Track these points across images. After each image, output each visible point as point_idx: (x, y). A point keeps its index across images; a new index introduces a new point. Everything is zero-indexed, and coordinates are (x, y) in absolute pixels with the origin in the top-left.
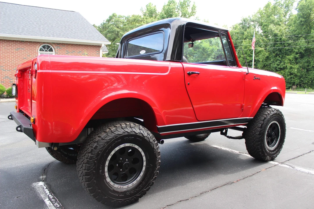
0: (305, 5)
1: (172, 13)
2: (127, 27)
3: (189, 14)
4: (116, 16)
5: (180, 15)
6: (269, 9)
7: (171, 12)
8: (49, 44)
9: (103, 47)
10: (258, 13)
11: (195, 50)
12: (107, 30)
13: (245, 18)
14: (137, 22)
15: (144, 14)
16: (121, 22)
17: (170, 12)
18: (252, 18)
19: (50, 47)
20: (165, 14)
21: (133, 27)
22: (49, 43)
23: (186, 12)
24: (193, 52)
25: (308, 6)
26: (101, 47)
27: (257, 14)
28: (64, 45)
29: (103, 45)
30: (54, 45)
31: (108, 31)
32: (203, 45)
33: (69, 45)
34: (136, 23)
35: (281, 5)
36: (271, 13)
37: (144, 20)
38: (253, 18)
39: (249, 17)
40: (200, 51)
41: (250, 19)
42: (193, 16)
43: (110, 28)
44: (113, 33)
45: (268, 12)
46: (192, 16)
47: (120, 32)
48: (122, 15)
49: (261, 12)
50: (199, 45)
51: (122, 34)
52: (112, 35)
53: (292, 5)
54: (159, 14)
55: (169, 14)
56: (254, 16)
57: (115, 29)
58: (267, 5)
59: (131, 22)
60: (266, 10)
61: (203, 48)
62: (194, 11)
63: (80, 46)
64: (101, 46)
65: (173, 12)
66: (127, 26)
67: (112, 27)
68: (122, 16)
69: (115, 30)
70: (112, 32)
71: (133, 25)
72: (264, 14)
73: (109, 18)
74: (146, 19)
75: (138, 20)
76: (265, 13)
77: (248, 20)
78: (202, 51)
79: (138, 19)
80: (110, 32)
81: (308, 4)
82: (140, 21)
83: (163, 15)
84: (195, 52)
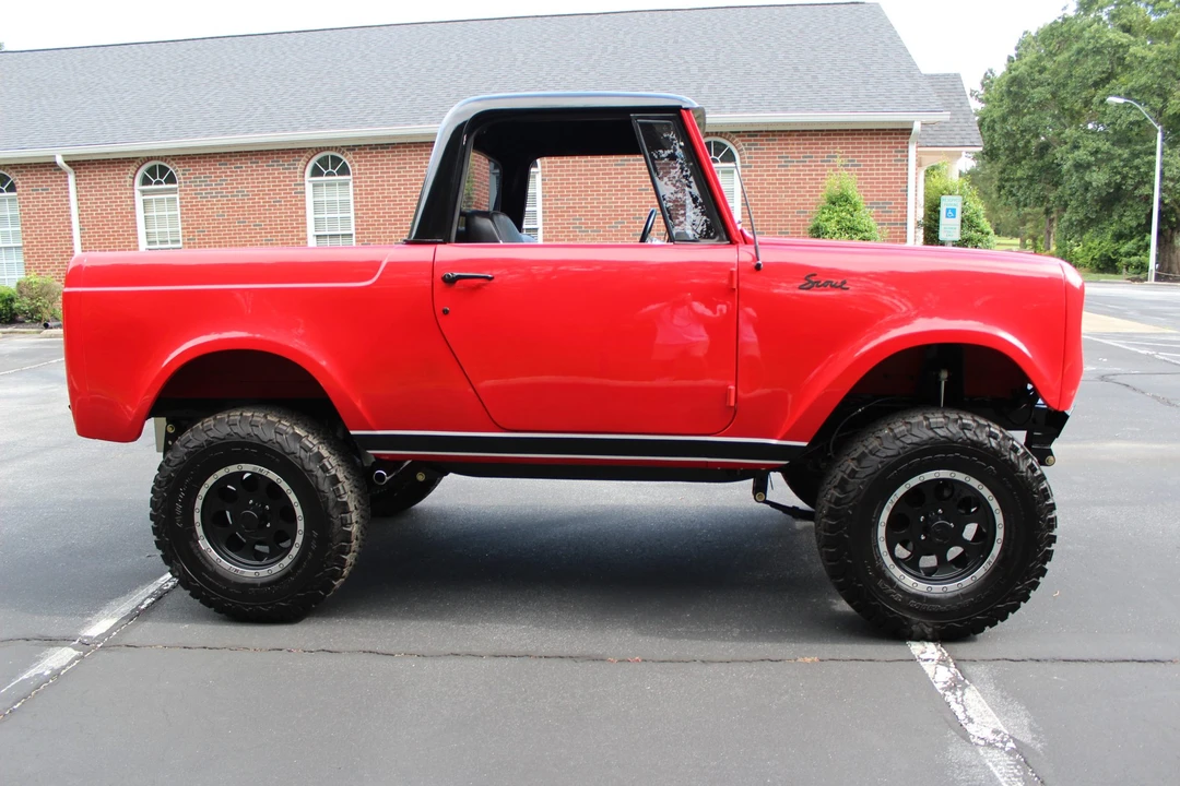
8: (721, 136)
9: (916, 134)
12: (1075, 47)
19: (725, 146)
22: (721, 133)
26: (910, 134)
28: (774, 136)
29: (917, 127)
30: (737, 139)
31: (1079, 52)
33: (789, 135)
43: (1086, 34)
44: (1098, 58)
52: (1094, 66)
63: (830, 135)
64: (911, 129)
67: (1097, 31)
70: (1098, 51)
80: (1087, 55)
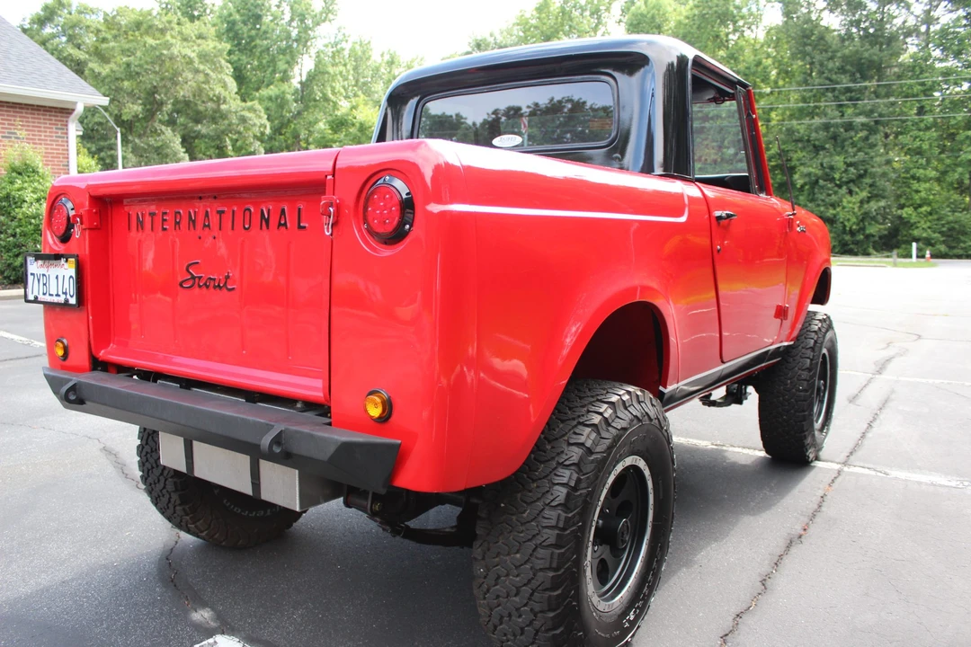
0: (645, 12)
1: (261, 10)
2: (113, 48)
3: (316, 16)
4: (70, 6)
5: (285, 17)
6: (548, 16)
7: (256, 7)
10: (518, 24)
11: (336, 132)
13: (479, 38)
14: (147, 32)
15: (164, 6)
16: (92, 29)
17: (252, 5)
18: (500, 39)
20: (238, 11)
21: (135, 49)
23: (307, 9)
24: (331, 137)
25: (653, 17)
26: (71, 113)
27: (516, 28)
29: (78, 108)
32: (361, 115)
34: (141, 35)
35: (581, 7)
36: (552, 27)
37: (172, 29)
38: (502, 39)
39: (491, 35)
40: (350, 133)
41: (493, 42)
42: (327, 22)
45: (544, 24)
46: (324, 21)
47: (91, 65)
48: (91, 5)
49: (527, 23)
50: (347, 115)
51: (96, 70)
53: (608, 10)
54: (216, 8)
55: (250, 14)
56: (505, 33)
57: (71, 51)
58: (541, 5)
59: (126, 33)
60: (539, 18)
61: (361, 124)
62: (331, 8)
64: (73, 110)
65: (263, 5)
66: (112, 44)
68: (91, 10)
69: (70, 55)
71: (132, 41)
72: (532, 29)
73: (42, 13)
74: (179, 24)
75: (150, 27)
76: (536, 27)
77: (489, 43)
78: (359, 134)
79: (150, 23)
81: (652, 12)
82: (157, 29)
83: (230, 15)
84: (336, 136)
